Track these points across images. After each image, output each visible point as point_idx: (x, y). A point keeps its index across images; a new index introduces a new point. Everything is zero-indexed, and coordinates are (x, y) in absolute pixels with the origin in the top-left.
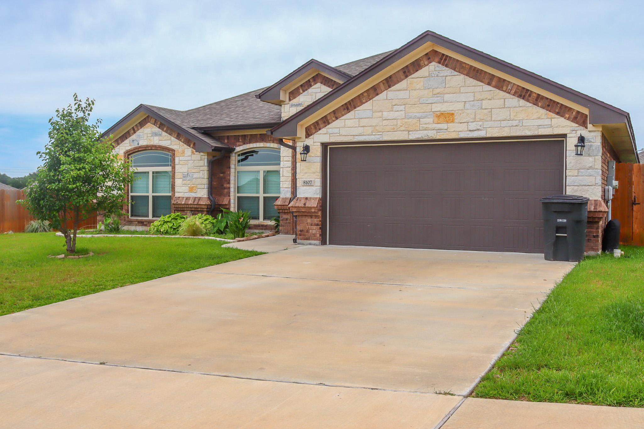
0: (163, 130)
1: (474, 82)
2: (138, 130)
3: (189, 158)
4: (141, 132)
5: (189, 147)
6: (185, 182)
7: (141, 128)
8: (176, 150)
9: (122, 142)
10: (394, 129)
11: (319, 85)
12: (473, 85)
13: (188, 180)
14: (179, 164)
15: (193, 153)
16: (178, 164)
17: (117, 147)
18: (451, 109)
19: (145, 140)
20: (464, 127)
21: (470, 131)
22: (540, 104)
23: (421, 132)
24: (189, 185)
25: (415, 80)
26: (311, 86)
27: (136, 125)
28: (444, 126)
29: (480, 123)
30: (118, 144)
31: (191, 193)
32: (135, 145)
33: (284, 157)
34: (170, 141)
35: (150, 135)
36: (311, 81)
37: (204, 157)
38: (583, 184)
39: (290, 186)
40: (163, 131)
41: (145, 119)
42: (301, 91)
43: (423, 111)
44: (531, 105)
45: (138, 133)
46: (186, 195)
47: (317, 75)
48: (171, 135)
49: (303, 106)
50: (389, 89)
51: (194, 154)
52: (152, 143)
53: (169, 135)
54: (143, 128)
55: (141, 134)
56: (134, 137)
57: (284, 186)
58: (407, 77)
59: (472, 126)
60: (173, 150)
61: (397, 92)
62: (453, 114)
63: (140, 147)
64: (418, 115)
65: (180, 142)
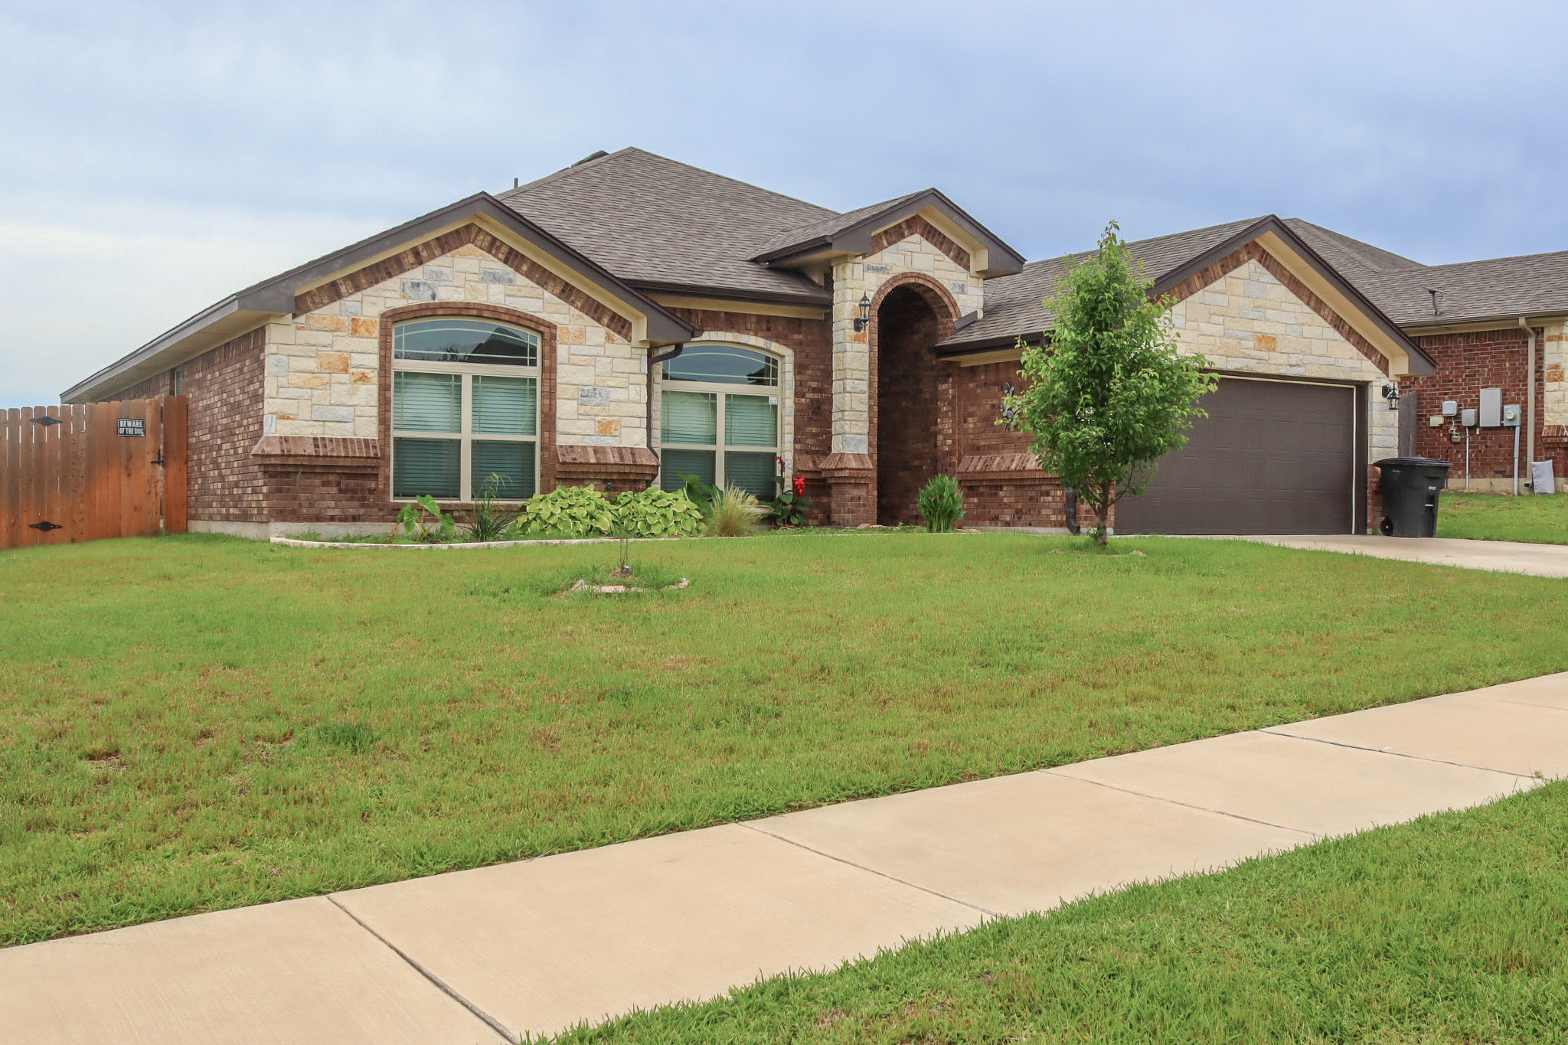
0: (517, 269)
1: (1295, 299)
2: (433, 257)
3: (599, 351)
4: (440, 264)
5: (596, 324)
6: (582, 410)
7: (443, 253)
8: (558, 326)
9: (371, 284)
10: (1211, 351)
11: (917, 237)
12: (1294, 301)
13: (594, 403)
14: (569, 363)
15: (609, 338)
16: (565, 361)
17: (350, 294)
18: (1272, 332)
19: (460, 290)
20: (1282, 359)
21: (1291, 365)
22: (1352, 340)
23: (1241, 360)
24: (599, 418)
25: (1235, 281)
26: (902, 236)
27: (426, 245)
28: (1264, 355)
29: (1301, 357)
30: (358, 288)
31: (603, 438)
32: (423, 298)
33: (854, 372)
34: (541, 301)
35: (477, 278)
36: (904, 226)
37: (639, 351)
38: (1386, 445)
39: (866, 431)
40: (517, 274)
41: (457, 231)
42: (885, 243)
43: (1243, 329)
44: (1343, 339)
45: (432, 266)
46: (589, 442)
47: (913, 217)
48: (542, 286)
49: (888, 274)
50: (1206, 288)
51: (613, 341)
52: (482, 300)
53: (536, 286)
54: (449, 254)
55: (446, 271)
56: (416, 274)
57: (853, 431)
58: (1225, 273)
59: (1294, 360)
60: (552, 327)
61: (1216, 295)
62: (1274, 339)
63: (442, 306)
64: (1240, 334)
65: (572, 308)
